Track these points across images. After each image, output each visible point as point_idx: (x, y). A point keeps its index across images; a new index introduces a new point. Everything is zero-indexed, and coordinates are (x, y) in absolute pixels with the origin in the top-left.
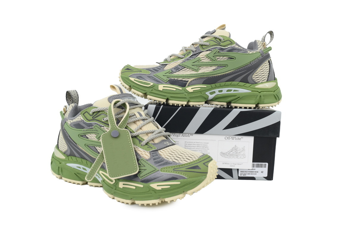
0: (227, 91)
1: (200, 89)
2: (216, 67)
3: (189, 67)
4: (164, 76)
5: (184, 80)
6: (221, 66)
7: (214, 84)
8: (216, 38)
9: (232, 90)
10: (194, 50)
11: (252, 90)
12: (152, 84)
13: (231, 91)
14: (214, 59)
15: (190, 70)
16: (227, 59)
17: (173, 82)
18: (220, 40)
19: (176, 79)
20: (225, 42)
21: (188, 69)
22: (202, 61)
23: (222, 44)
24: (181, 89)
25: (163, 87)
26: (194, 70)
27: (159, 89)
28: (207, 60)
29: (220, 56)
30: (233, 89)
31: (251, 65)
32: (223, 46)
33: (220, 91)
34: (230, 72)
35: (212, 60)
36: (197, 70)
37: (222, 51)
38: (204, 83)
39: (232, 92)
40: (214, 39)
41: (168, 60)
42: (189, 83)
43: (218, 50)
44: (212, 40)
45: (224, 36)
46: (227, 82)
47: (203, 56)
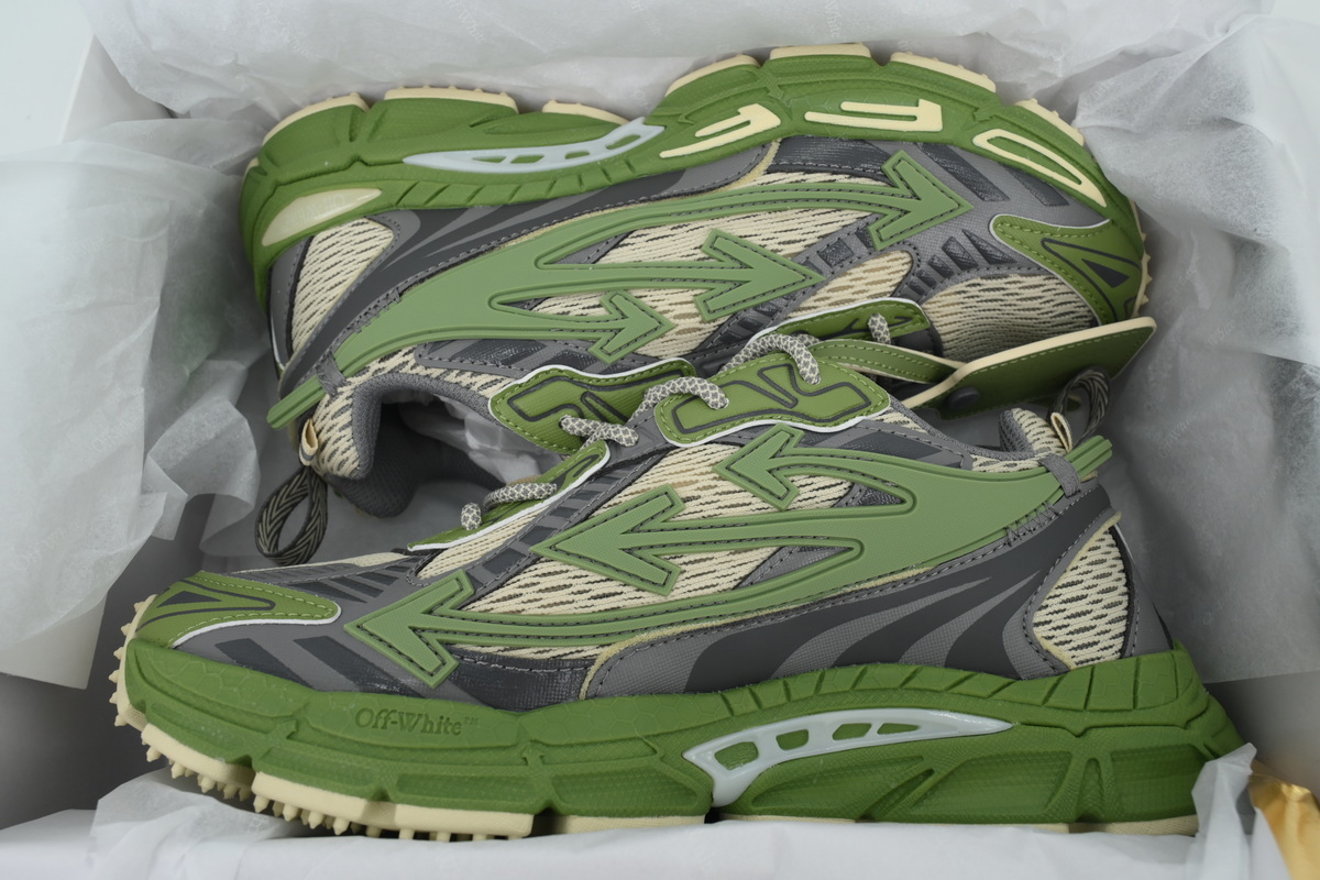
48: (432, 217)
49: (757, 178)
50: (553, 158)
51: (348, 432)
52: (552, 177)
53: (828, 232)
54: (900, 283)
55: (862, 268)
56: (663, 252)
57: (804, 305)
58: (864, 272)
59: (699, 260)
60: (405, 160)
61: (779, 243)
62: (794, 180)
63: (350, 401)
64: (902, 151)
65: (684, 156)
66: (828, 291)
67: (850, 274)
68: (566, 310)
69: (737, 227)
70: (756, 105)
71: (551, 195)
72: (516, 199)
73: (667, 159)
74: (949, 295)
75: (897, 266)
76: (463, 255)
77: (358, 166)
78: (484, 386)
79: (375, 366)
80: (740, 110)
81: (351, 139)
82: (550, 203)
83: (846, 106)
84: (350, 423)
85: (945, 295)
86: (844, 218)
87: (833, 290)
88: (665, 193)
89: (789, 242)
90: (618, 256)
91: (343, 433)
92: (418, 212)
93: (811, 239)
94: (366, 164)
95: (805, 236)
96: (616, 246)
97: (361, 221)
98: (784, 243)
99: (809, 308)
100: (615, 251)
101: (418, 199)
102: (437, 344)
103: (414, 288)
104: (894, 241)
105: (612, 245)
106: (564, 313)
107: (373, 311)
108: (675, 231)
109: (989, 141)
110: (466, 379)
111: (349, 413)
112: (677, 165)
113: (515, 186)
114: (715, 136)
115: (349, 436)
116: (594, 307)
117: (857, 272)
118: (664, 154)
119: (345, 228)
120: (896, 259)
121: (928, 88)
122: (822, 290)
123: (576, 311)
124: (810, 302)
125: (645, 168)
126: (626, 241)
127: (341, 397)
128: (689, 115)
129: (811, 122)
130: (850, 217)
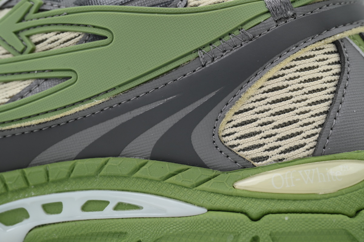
0: (84, 208)
2: (27, 84)
6: (46, 79)
7: (17, 173)
9: (107, 203)
11: (210, 205)
13: (102, 209)
16: (78, 43)
31: (198, 70)
33: (48, 208)
34: (87, 105)
39: (108, 213)
46: (79, 162)
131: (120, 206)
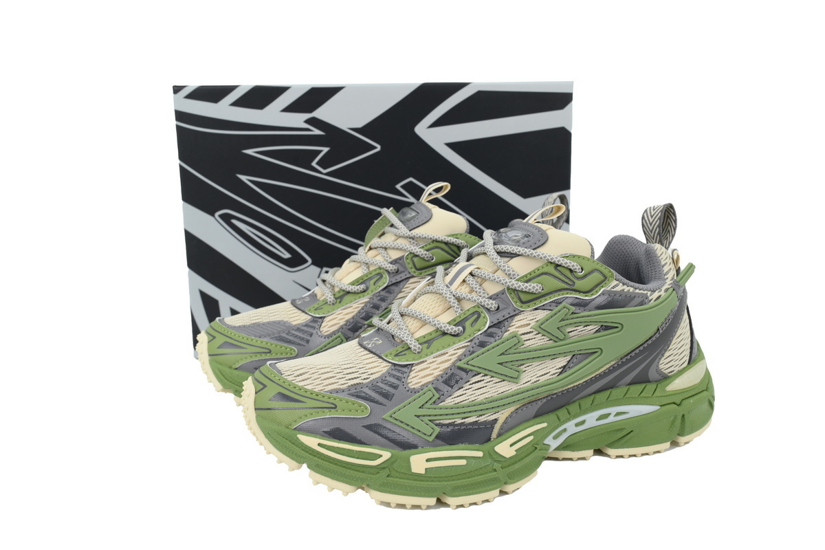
1: (531, 438)
2: (569, 358)
3: (488, 372)
4: (418, 416)
5: (482, 419)
8: (558, 265)
10: (493, 304)
12: (386, 455)
14: (562, 336)
15: (496, 380)
17: (453, 436)
18: (571, 271)
19: (459, 421)
20: (585, 276)
21: (487, 378)
22: (527, 343)
23: (579, 284)
24: (480, 454)
25: (428, 460)
26: (505, 378)
27: (413, 471)
28: (538, 341)
29: (577, 324)
30: (614, 410)
32: (584, 293)
35: (556, 339)
36: (515, 379)
37: (582, 309)
38: (539, 414)
40: (551, 269)
41: (413, 348)
42: (501, 428)
43: (573, 309)
44: (545, 274)
45: (579, 257)
47: (527, 329)
48: (643, 380)
49: (502, 416)
50: (591, 420)
51: (663, 263)
52: (593, 408)
53: (459, 391)
54: (410, 372)
55: (435, 375)
56: (541, 367)
57: (463, 350)
58: (433, 374)
59: (523, 365)
60: (659, 407)
61: (483, 380)
62: (483, 417)
63: (666, 277)
64: (431, 440)
65: (537, 424)
66: (451, 359)
67: (441, 371)
68: (586, 328)
69: (507, 387)
70: (508, 457)
71: (592, 397)
72: (609, 392)
73: (544, 422)
74: (377, 372)
75: (415, 381)
76: (633, 354)
77: (678, 402)
78: (617, 285)
79: (662, 293)
80: (515, 453)
81: (683, 416)
82: (593, 392)
83: (463, 462)
84: (663, 267)
85: (380, 371)
86: (452, 400)
87: (448, 360)
88: (545, 400)
89: (478, 382)
90: (562, 361)
91: (665, 262)
92: (649, 381)
93: (467, 386)
94: (674, 403)
95: (470, 386)
96: (565, 367)
97: (671, 374)
98: (481, 381)
99: (461, 348)
100: (565, 364)
101: (651, 387)
102: (642, 304)
103: (653, 334)
104: (421, 392)
105: (567, 367)
106: (586, 326)
107: (667, 321)
108: (538, 379)
109: (381, 456)
110: (626, 288)
111: (665, 271)
112: (538, 420)
113: (610, 399)
114: (524, 436)
115: (662, 261)
116: (571, 332)
117: (437, 373)
118: (545, 425)
119: (677, 369)
120: (416, 384)
121: (418, 483)
122: (455, 359)
123: (580, 328)
124: (460, 352)
125: (552, 417)
126: (560, 370)
127: (670, 279)
128: (535, 450)
129: (479, 450)
130: (449, 402)
131: (618, 414)
